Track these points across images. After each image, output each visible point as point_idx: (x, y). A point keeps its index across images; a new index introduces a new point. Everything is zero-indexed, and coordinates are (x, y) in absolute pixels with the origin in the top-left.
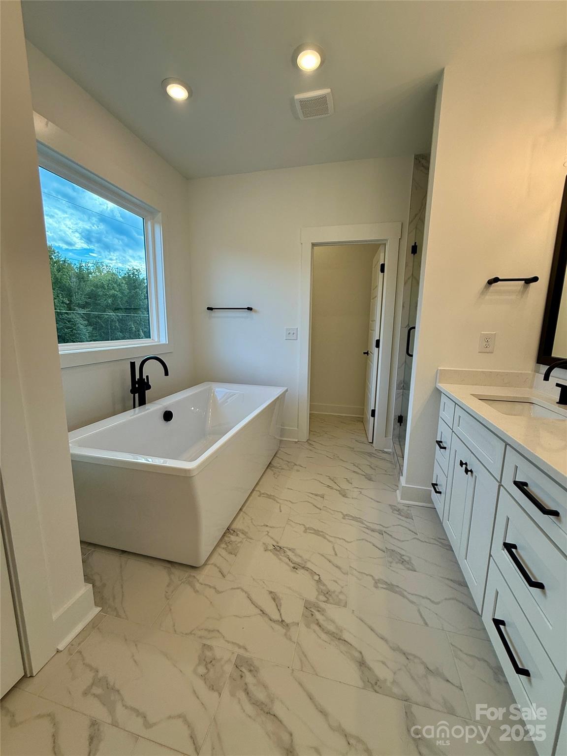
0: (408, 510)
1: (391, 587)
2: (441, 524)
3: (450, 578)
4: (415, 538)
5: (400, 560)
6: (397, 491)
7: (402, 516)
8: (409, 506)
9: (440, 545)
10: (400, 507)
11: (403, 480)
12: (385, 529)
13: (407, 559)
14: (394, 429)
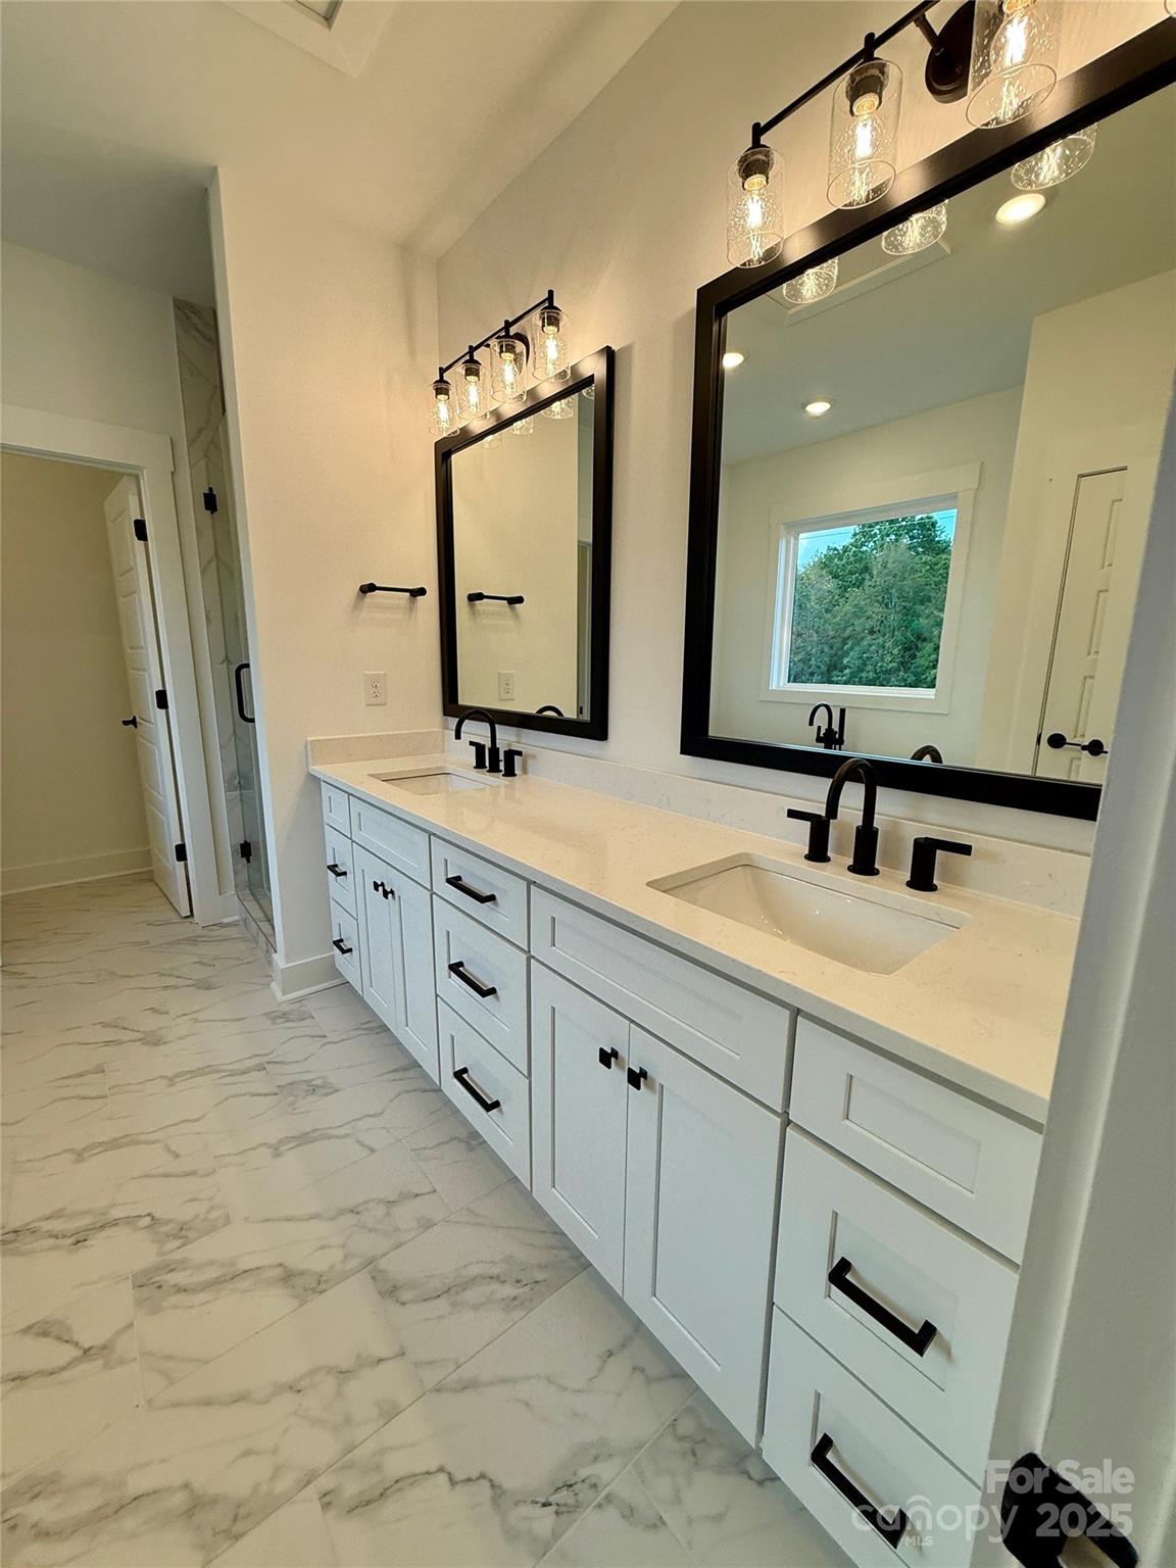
0: (301, 1007)
1: (304, 1139)
2: (361, 999)
3: (393, 1068)
4: (325, 1044)
5: (307, 1091)
6: (272, 985)
7: (293, 1021)
8: (300, 1000)
9: (366, 1032)
10: (285, 1008)
11: (280, 960)
12: (266, 1059)
13: (319, 1082)
14: (236, 873)
